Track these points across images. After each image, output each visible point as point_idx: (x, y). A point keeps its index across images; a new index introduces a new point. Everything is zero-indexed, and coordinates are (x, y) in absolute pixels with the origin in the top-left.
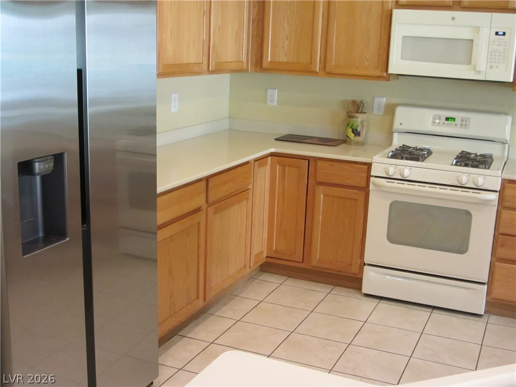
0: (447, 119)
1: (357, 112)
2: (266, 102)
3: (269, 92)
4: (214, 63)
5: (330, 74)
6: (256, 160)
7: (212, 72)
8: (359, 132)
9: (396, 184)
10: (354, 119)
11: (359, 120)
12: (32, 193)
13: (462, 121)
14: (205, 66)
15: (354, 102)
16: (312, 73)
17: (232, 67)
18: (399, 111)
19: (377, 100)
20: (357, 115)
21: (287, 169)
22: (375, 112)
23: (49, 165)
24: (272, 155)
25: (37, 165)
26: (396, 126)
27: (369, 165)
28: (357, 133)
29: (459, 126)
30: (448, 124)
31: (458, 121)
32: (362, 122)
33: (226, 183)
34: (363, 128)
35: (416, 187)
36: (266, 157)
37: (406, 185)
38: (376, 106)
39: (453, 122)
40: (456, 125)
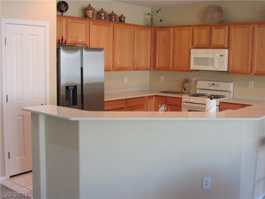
0: (213, 84)
1: (186, 83)
2: (160, 80)
3: (161, 77)
4: (136, 67)
5: (175, 70)
6: (148, 97)
7: (135, 70)
8: (186, 89)
9: (189, 104)
10: (184, 85)
11: (186, 85)
12: (69, 94)
13: (217, 85)
14: (132, 68)
15: (185, 80)
16: (170, 70)
17: (144, 68)
18: (198, 82)
19: (193, 79)
20: (185, 84)
21: (159, 100)
22: (193, 83)
23: (73, 88)
24: (155, 96)
25: (70, 87)
26: (197, 87)
27: (181, 98)
28: (185, 90)
29: (216, 86)
30: (213, 86)
31: (216, 85)
32: (187, 86)
33: (134, 102)
34: (187, 88)
35: (195, 105)
36: (153, 96)
37: (192, 104)
38: (193, 81)
39: (214, 85)
40: (215, 86)
